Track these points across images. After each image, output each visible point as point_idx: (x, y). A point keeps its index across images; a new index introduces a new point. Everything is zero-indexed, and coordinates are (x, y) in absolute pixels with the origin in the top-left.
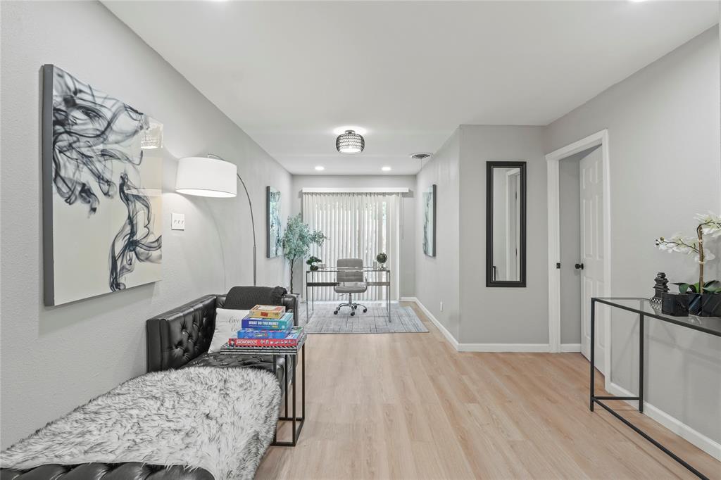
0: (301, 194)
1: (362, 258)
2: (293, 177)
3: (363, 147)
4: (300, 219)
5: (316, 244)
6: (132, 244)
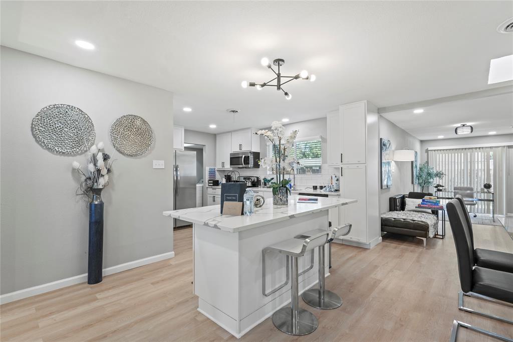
0: (427, 151)
1: (473, 187)
2: (422, 142)
3: (472, 131)
4: (426, 165)
5: (438, 178)
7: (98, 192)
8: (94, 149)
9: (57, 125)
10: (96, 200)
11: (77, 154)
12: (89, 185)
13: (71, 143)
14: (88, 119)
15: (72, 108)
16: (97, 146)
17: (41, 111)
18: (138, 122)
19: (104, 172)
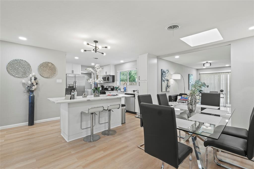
0: (200, 74)
3: (210, 65)
6: (167, 86)
7: (32, 92)
8: (31, 75)
9: (16, 67)
10: (31, 95)
11: (24, 77)
12: (28, 89)
13: (22, 73)
14: (29, 65)
15: (22, 60)
16: (32, 74)
17: (10, 62)
18: (50, 65)
19: (35, 84)
